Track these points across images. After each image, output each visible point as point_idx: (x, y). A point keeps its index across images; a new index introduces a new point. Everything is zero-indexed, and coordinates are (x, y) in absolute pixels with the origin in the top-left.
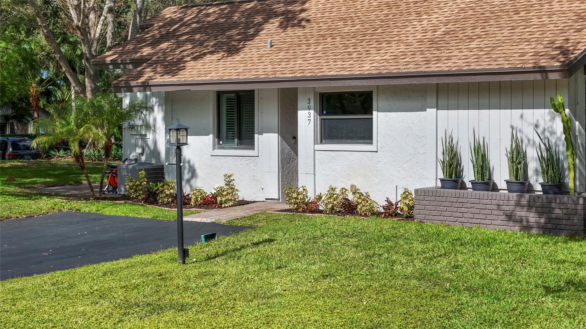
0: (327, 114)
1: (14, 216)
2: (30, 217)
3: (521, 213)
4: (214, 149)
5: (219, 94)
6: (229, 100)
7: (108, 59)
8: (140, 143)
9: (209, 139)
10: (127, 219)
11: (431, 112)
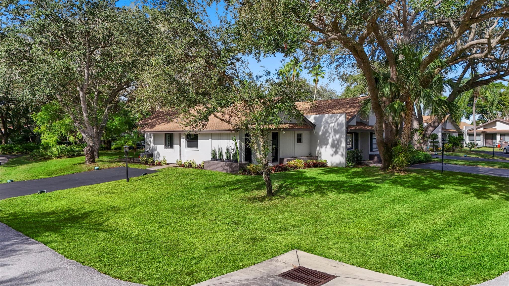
0: (189, 140)
1: (105, 168)
2: (109, 168)
3: (226, 167)
4: (164, 149)
5: (166, 134)
6: (168, 136)
7: (139, 123)
8: (149, 147)
9: (163, 146)
10: (135, 169)
11: (210, 140)
